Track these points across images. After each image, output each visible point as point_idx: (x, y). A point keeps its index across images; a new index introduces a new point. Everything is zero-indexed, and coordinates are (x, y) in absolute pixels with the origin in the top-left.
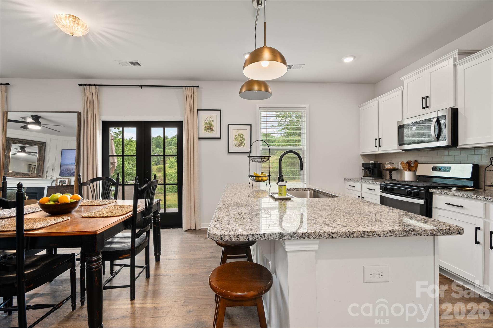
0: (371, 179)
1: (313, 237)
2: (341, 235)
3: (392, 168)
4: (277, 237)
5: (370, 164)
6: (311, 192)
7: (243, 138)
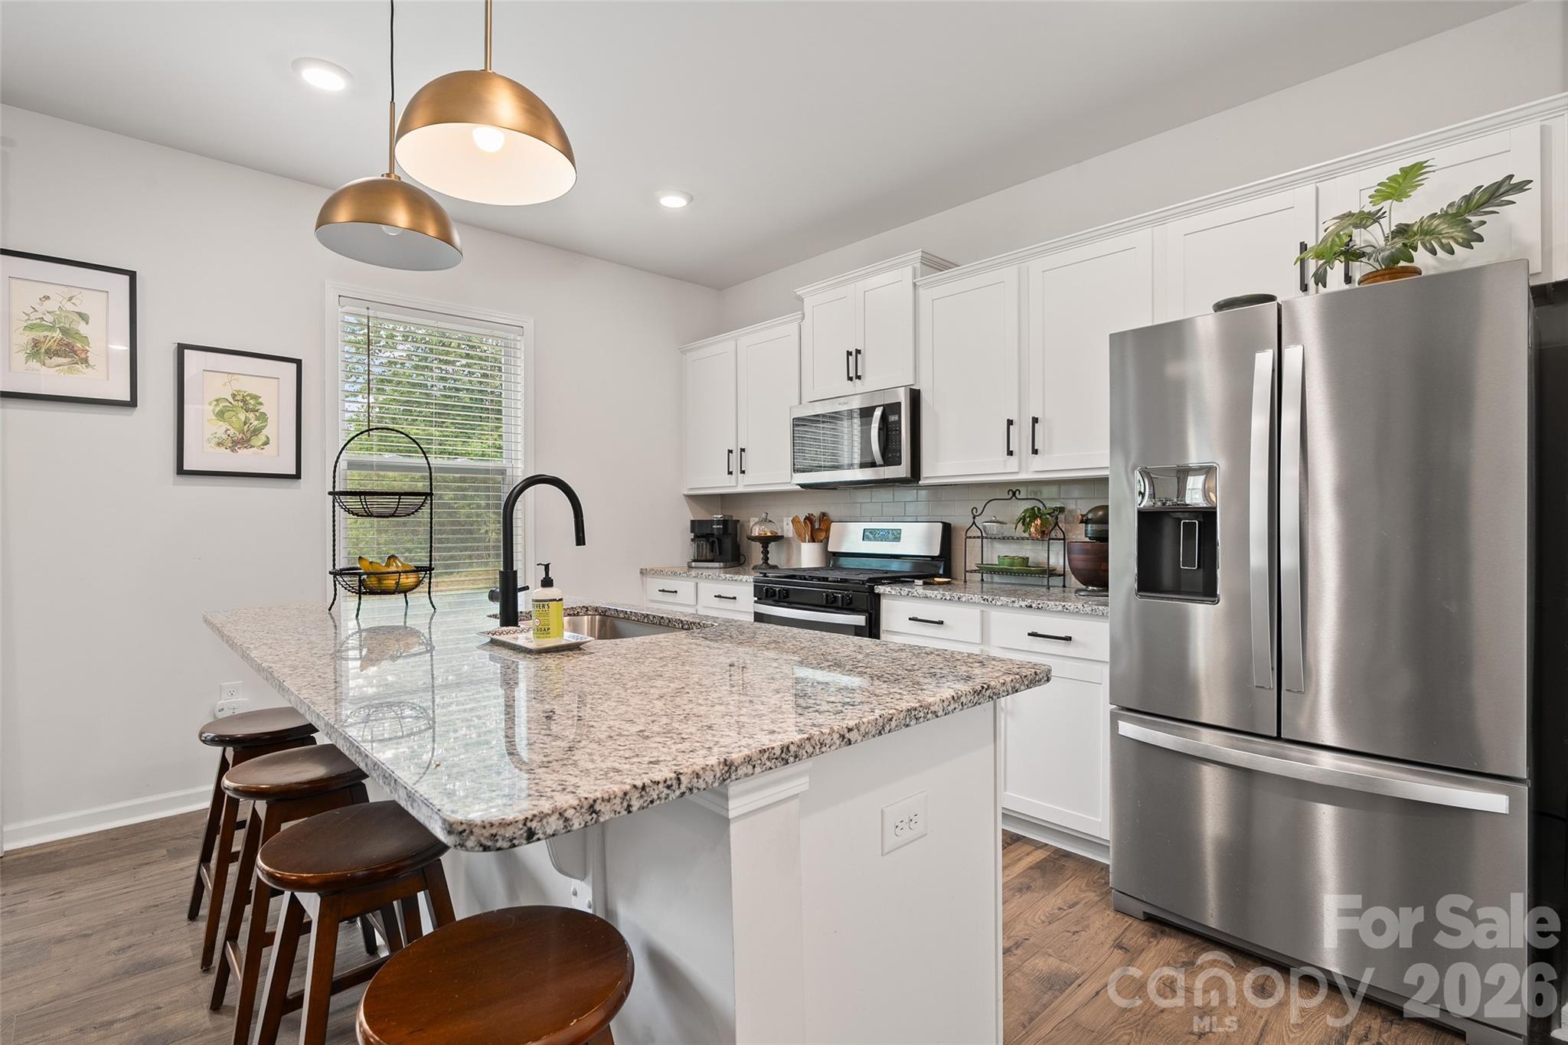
0: (716, 568)
1: (806, 752)
2: (867, 730)
3: (769, 534)
4: (715, 776)
5: (712, 522)
6: (592, 618)
7: (258, 414)
